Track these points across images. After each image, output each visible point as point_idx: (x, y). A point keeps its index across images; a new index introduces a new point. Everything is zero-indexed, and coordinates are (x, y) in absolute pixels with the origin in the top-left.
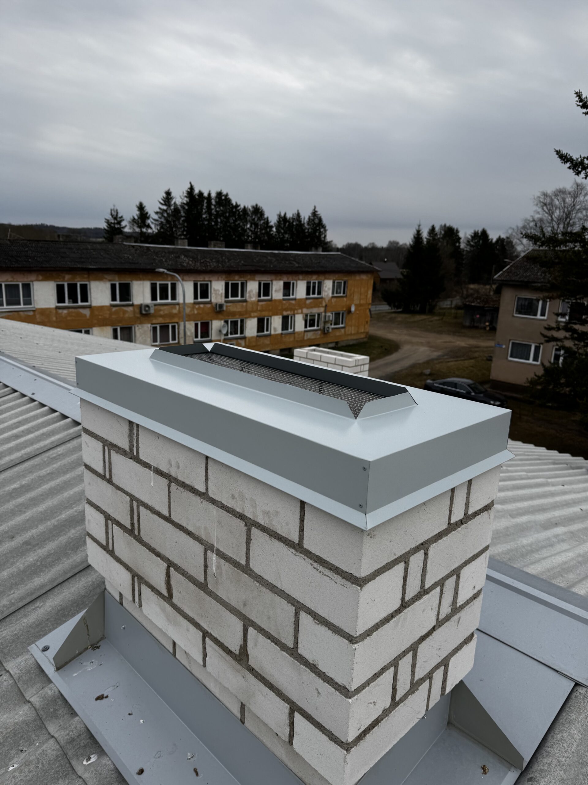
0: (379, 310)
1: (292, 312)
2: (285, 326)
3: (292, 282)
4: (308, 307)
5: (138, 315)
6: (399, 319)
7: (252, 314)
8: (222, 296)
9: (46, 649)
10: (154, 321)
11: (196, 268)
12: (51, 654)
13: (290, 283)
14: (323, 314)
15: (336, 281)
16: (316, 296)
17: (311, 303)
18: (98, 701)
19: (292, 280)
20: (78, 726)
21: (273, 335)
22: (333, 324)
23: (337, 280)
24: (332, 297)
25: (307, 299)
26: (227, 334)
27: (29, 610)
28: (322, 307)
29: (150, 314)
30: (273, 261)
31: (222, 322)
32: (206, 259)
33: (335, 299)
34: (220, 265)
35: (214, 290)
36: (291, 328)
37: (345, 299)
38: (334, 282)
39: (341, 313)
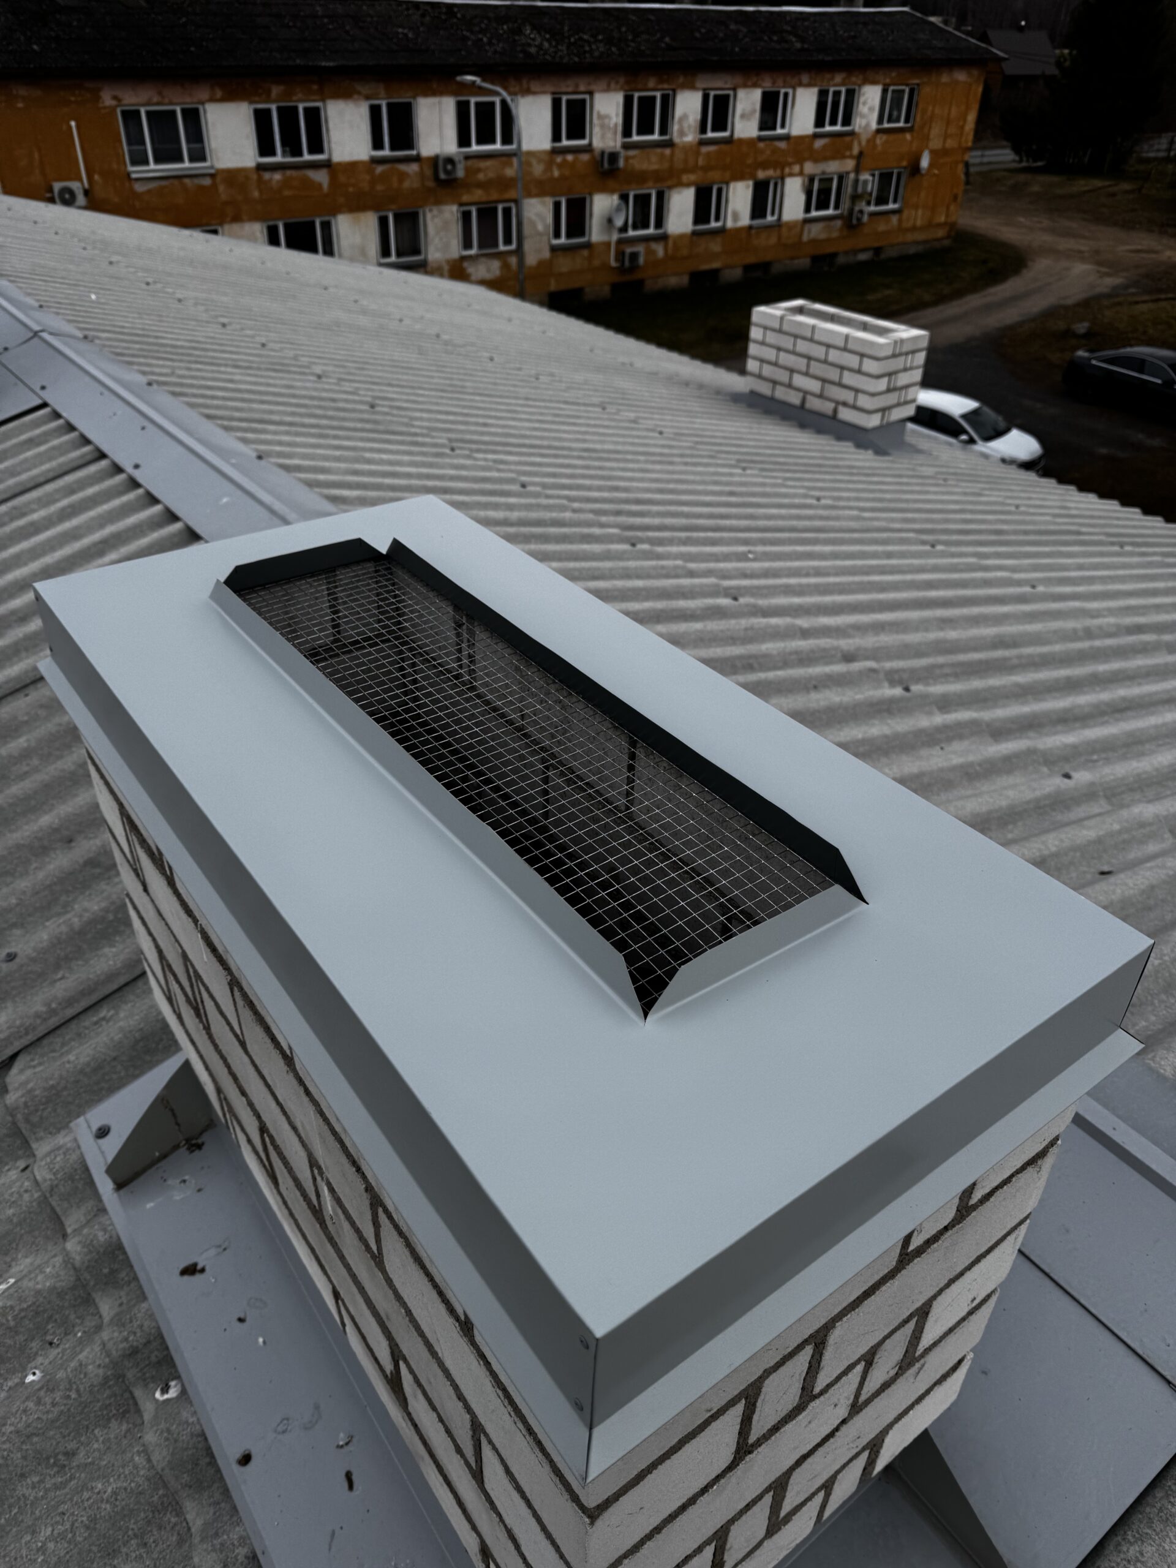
0: (990, 163)
1: (778, 172)
2: (759, 208)
3: (783, 91)
4: (819, 157)
5: (431, 184)
6: (1036, 188)
7: (685, 178)
8: (615, 133)
9: (103, 1132)
10: (465, 198)
11: (557, 60)
12: (113, 1145)
13: (778, 93)
14: (852, 176)
15: (891, 88)
16: (838, 128)
17: (825, 147)
18: (186, 1278)
19: (784, 87)
20: (146, 1324)
21: (731, 230)
22: (873, 202)
23: (895, 84)
24: (879, 131)
25: (816, 136)
26: (624, 229)
27: (87, 1024)
28: (851, 157)
29: (455, 180)
30: (741, 36)
31: (615, 199)
32: (581, 35)
33: (884, 137)
34: (614, 49)
35: (600, 117)
36: (773, 214)
37: (908, 136)
38: (885, 92)
39: (895, 171)
